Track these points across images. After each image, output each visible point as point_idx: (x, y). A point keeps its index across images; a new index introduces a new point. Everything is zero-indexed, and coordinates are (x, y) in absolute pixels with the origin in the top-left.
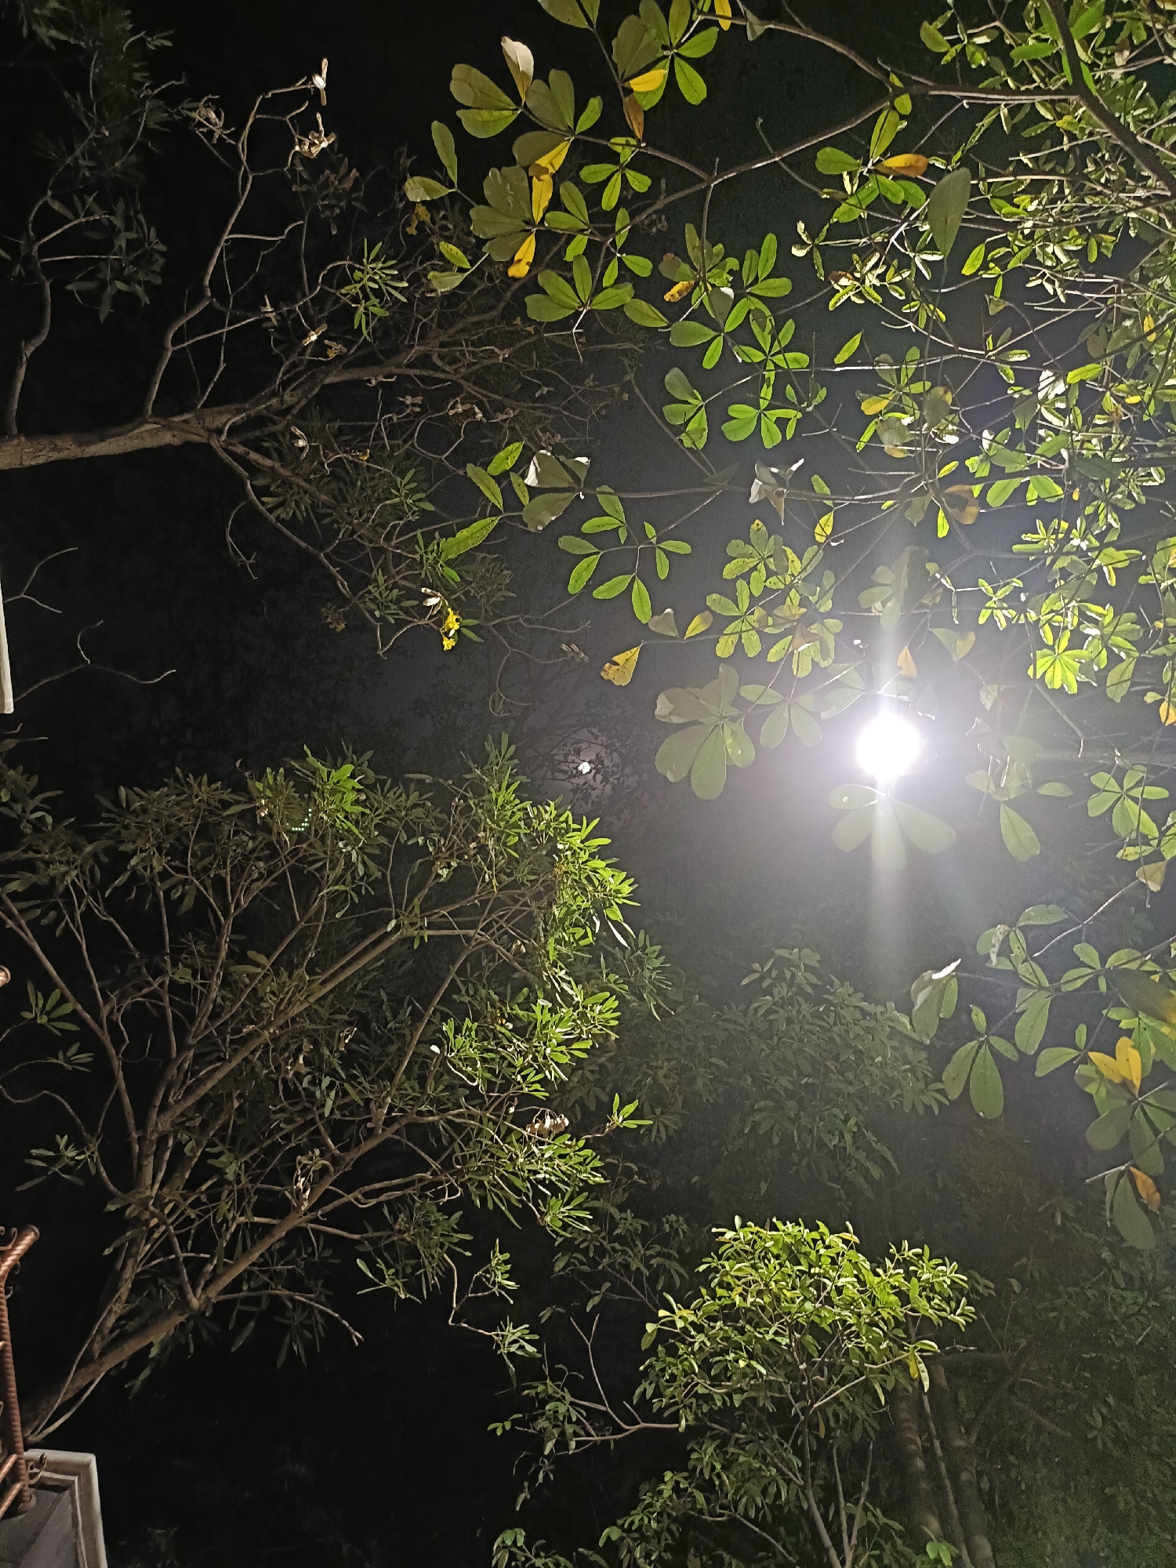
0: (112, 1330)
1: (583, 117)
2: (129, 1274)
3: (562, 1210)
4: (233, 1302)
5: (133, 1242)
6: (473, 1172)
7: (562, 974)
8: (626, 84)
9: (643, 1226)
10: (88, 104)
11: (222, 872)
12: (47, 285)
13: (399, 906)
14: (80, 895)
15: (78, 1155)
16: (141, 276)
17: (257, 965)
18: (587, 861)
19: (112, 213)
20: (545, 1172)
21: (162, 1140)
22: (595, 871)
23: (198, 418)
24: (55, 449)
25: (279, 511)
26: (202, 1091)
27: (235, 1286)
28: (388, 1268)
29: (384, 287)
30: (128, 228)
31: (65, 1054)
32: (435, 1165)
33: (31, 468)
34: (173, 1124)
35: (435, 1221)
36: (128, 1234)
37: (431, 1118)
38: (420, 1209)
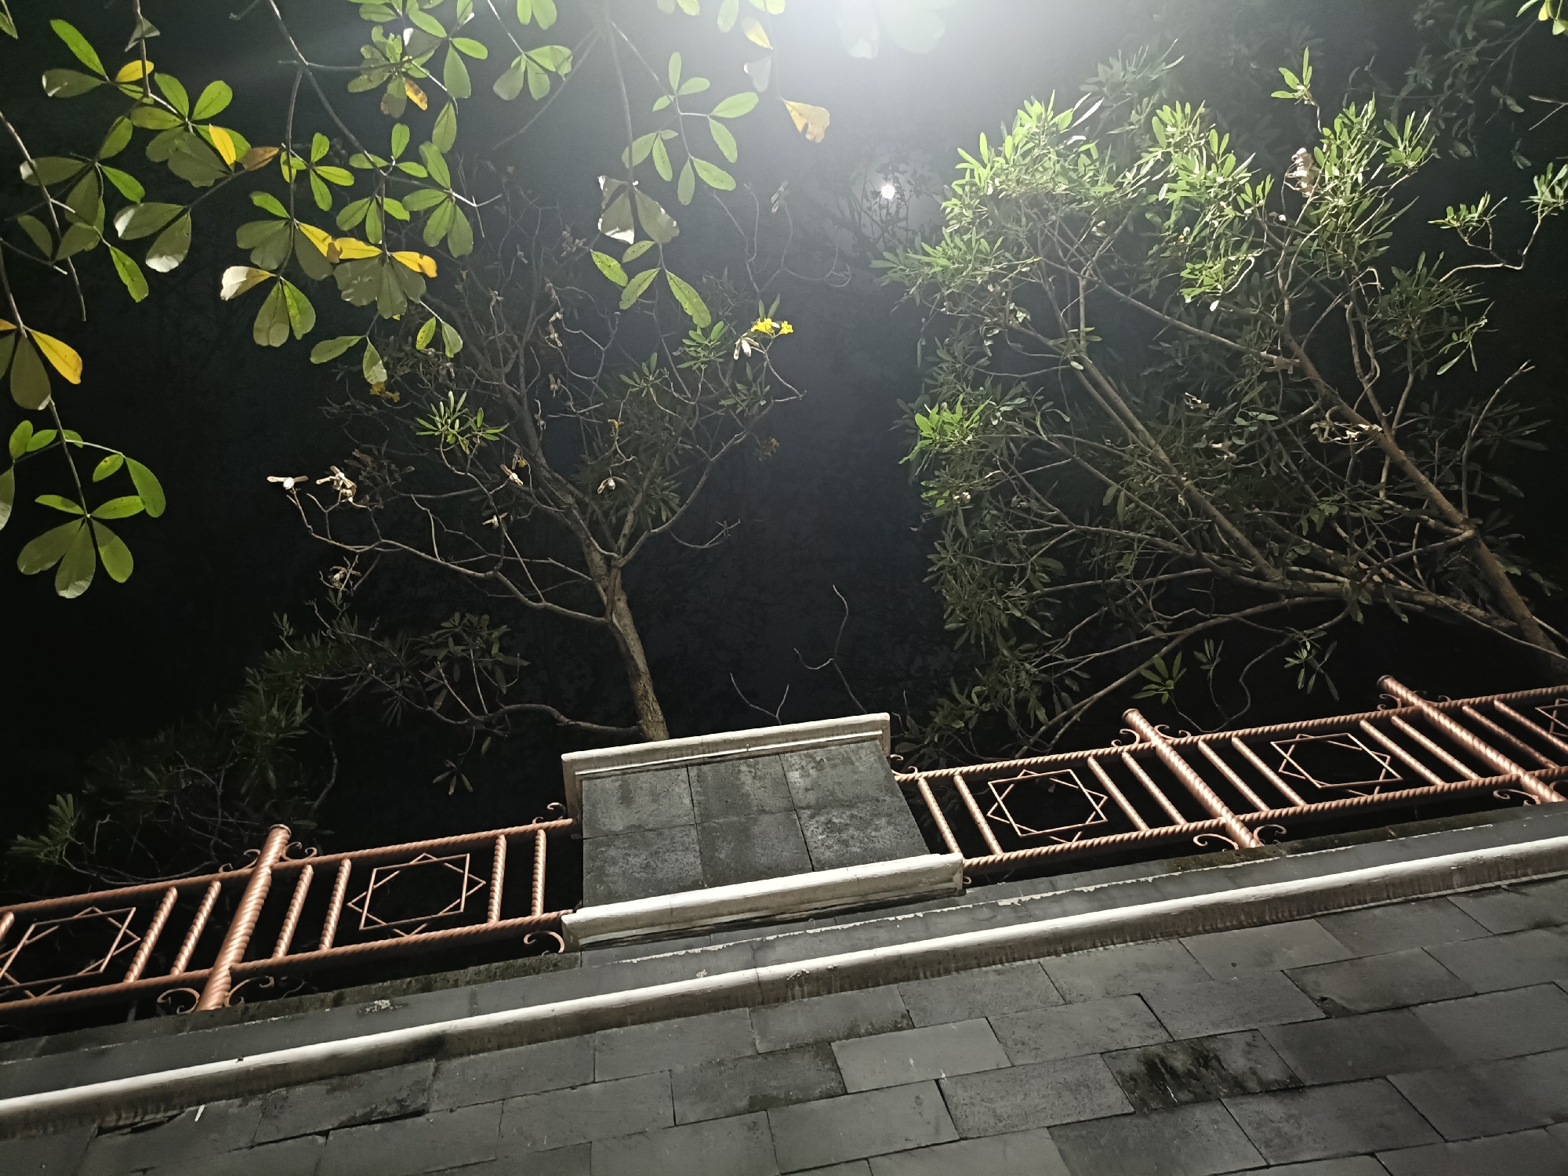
0: (1486, 610)
1: (273, 211)
2: (1430, 598)
3: (1401, 148)
4: (1470, 498)
5: (1397, 596)
6: (1349, 258)
7: (1130, 176)
8: (232, 168)
9: (1427, 53)
10: (350, 681)
11: (1021, 538)
12: (507, 708)
13: (1056, 362)
14: (1050, 659)
15: (1306, 648)
16: (485, 633)
17: (1116, 498)
18: (1005, 158)
19: (435, 659)
20: (1356, 172)
21: (1291, 576)
22: (1016, 148)
23: (600, 578)
24: (646, 697)
25: (673, 505)
26: (1245, 542)
27: (1454, 497)
28: (1450, 340)
29: (457, 414)
30: (445, 644)
31: (1204, 664)
32: (1338, 300)
33: (664, 713)
34: (1276, 566)
35: (1401, 295)
36: (1388, 600)
37: (1286, 308)
38: (1385, 312)
